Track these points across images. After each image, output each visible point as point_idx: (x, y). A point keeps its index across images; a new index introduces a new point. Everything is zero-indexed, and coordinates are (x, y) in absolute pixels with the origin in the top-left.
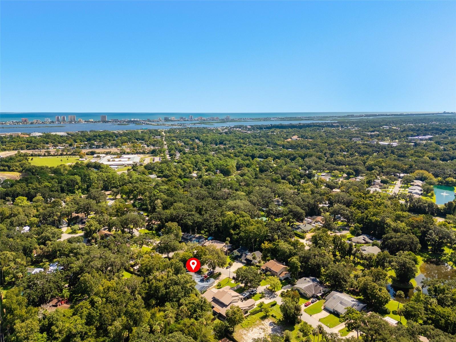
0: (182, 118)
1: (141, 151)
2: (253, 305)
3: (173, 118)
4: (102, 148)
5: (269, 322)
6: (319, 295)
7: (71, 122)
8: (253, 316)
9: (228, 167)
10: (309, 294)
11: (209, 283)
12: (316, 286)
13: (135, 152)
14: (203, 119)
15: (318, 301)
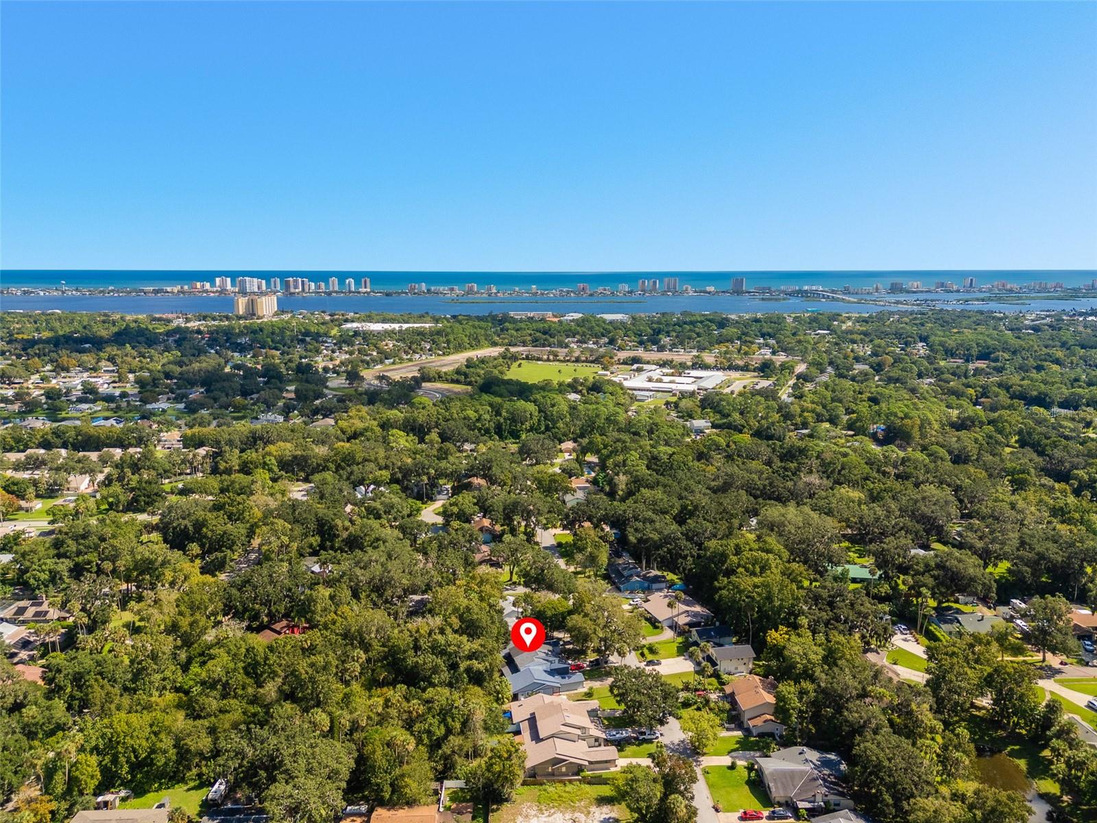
0: (942, 285)
1: (741, 363)
2: (611, 762)
3: (915, 284)
4: (670, 350)
5: (607, 816)
6: (801, 805)
7: (664, 293)
8: (587, 788)
9: (906, 421)
10: (777, 793)
11: (566, 681)
12: (815, 779)
13: (727, 364)
14: (1009, 287)
15: (792, 820)
